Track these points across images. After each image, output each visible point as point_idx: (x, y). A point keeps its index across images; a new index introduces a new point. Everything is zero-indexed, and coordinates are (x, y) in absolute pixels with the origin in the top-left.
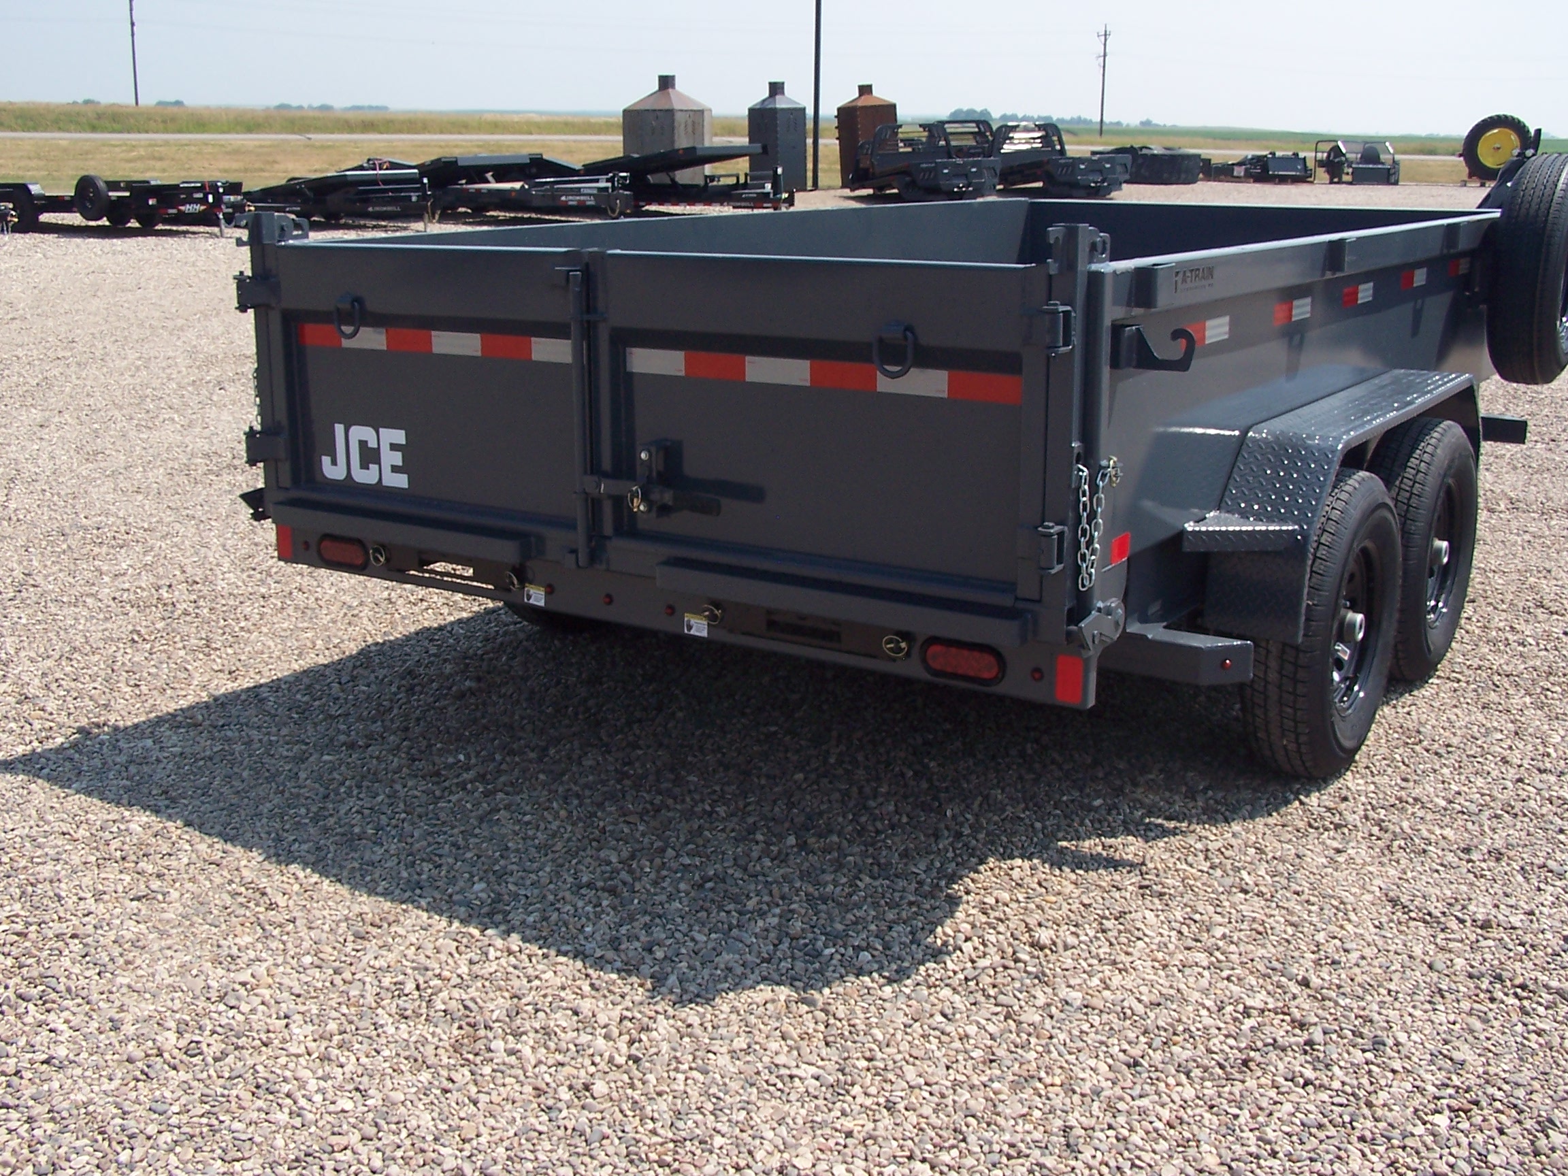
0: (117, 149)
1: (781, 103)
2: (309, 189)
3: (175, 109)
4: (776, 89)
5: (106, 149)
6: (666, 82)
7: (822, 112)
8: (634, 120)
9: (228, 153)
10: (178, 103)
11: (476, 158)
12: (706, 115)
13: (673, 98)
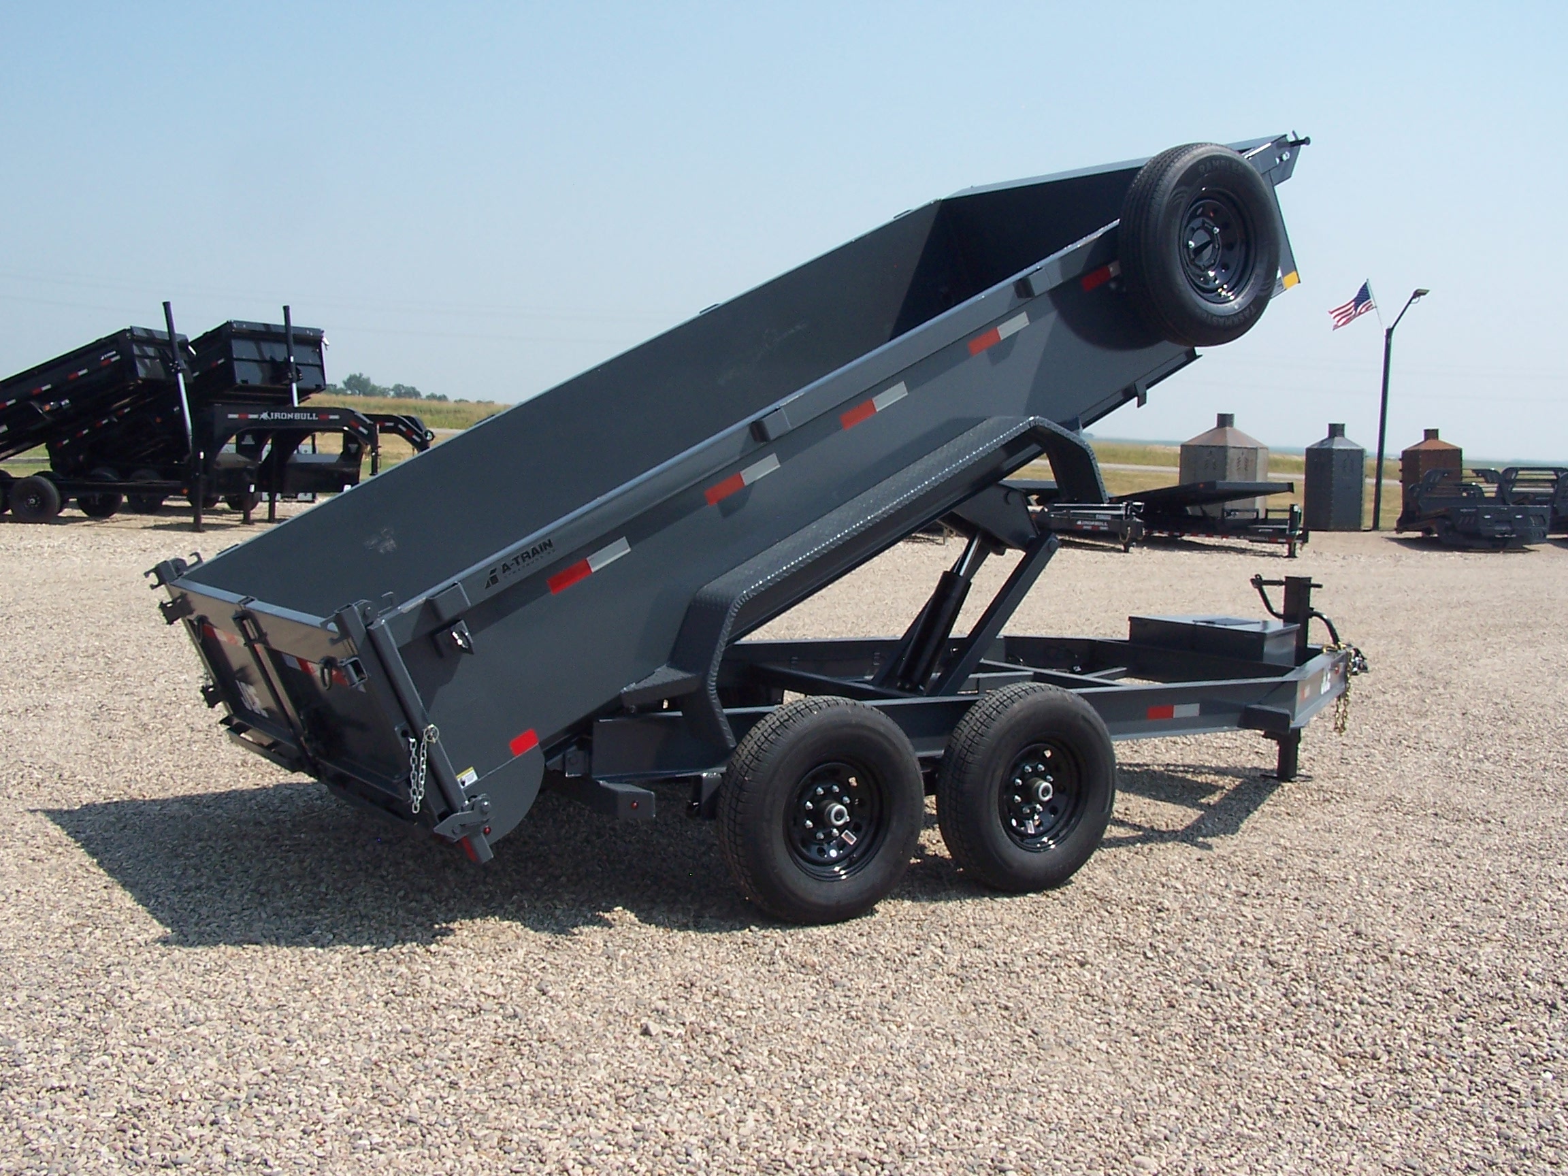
1: (1338, 445)
4: (1336, 430)
6: (1225, 420)
7: (1387, 453)
8: (1191, 454)
12: (1260, 453)
13: (1229, 435)
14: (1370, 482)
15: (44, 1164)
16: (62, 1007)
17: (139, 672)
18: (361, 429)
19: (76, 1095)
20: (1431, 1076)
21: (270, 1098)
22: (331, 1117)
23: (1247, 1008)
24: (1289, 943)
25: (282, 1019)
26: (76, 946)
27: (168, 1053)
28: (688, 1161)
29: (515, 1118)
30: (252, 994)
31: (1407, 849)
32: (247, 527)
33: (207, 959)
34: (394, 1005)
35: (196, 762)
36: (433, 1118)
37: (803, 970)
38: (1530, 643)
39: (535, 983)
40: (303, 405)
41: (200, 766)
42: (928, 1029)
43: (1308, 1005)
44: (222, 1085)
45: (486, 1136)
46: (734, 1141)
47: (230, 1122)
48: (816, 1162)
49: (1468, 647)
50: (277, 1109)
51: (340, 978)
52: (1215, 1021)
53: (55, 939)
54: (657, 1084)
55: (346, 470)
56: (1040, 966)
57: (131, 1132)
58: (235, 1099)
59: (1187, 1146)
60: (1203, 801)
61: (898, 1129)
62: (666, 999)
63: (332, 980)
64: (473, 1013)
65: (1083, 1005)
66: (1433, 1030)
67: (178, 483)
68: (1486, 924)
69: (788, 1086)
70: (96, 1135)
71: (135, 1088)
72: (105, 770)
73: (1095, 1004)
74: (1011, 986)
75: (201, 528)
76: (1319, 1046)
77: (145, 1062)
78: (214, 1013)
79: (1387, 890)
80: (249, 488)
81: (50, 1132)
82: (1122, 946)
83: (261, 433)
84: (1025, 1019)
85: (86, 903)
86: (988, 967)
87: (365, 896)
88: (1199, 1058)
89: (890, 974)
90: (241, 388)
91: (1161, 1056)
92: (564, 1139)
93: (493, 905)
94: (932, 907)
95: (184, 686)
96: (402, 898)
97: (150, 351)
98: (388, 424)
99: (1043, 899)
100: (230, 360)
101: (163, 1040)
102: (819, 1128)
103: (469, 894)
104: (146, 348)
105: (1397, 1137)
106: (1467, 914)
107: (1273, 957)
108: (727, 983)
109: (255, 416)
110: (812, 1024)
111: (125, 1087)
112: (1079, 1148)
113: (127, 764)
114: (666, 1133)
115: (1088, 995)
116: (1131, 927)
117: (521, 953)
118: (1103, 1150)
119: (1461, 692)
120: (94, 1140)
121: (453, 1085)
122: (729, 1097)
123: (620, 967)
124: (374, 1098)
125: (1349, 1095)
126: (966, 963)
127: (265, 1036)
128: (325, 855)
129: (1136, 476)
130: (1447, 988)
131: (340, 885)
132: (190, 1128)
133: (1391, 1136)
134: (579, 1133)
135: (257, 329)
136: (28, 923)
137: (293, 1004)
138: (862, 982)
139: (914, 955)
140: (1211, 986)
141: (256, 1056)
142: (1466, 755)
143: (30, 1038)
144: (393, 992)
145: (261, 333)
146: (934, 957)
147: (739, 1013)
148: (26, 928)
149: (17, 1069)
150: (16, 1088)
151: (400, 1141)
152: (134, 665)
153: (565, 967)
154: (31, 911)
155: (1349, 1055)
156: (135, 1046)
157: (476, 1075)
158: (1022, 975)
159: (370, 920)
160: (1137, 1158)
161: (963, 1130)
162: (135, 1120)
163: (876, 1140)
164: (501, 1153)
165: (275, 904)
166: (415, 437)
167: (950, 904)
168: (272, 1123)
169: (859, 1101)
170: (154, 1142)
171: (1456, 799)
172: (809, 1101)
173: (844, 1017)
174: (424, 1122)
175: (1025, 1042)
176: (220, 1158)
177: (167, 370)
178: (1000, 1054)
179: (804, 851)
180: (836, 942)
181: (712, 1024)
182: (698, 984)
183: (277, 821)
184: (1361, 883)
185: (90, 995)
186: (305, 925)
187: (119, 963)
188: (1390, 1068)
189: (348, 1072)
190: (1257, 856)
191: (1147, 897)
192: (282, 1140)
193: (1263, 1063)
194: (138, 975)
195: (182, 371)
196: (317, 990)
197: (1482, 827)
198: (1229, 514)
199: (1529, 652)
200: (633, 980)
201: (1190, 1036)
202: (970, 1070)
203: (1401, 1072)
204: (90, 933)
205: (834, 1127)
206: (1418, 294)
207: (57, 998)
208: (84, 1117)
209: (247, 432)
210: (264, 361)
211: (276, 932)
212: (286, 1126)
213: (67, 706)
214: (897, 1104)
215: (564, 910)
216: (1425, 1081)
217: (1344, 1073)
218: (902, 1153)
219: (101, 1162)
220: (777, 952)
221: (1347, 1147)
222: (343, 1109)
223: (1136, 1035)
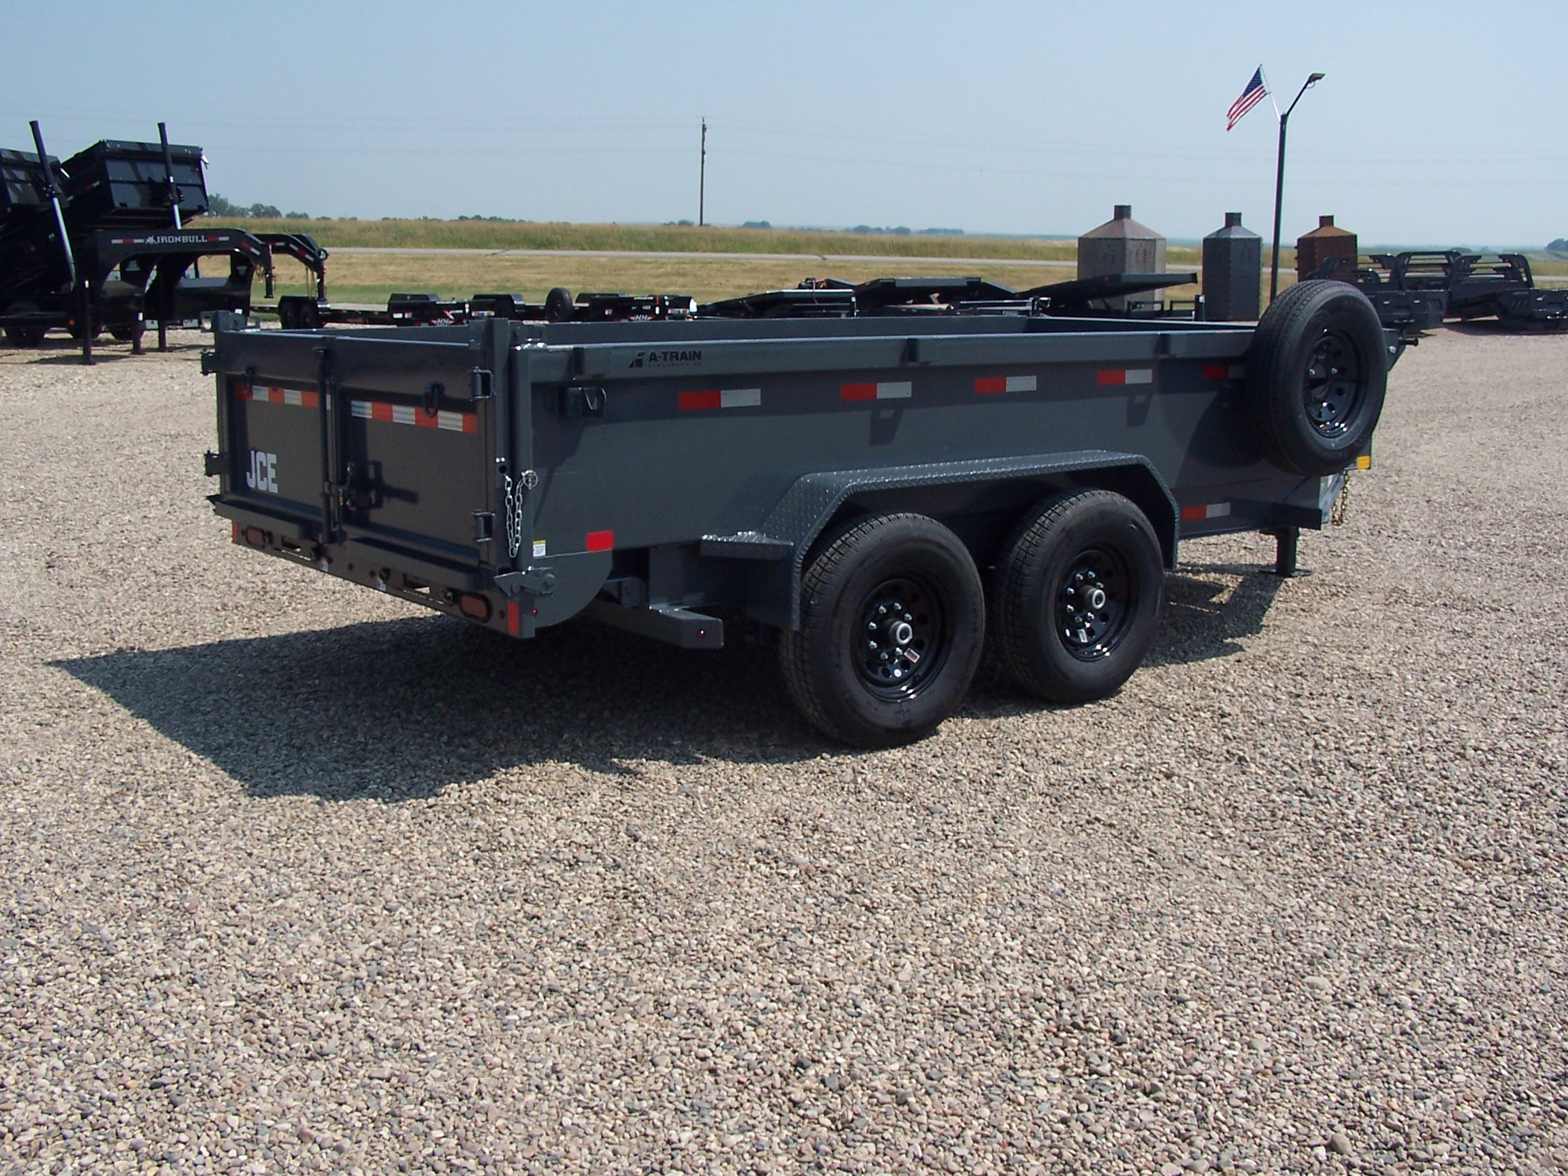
0: (649, 266)
1: (1235, 234)
2: (751, 304)
3: (761, 231)
4: (1233, 219)
5: (638, 266)
6: (1122, 212)
7: (1283, 241)
8: (1089, 247)
9: (744, 271)
10: (764, 225)
11: (922, 280)
12: (1159, 244)
13: (1127, 228)
14: (1266, 271)
15: (180, 1062)
16: (133, 887)
17: (78, 516)
18: (253, 250)
19: (184, 983)
20: (1558, 875)
21: (395, 975)
22: (466, 992)
23: (1351, 813)
24: (1362, 744)
25: (372, 885)
26: (122, 817)
27: (265, 931)
28: (860, 1014)
29: (660, 979)
30: (330, 859)
31: (1432, 641)
32: (138, 358)
33: (267, 823)
34: (485, 862)
35: (173, 609)
36: (575, 985)
37: (892, 798)
38: (1461, 427)
39: (622, 828)
40: (189, 226)
41: (178, 612)
42: (1044, 854)
43: (1408, 808)
44: (336, 963)
45: (638, 1001)
46: (898, 988)
47: (361, 1004)
48: (992, 1006)
49: (1403, 433)
50: (406, 987)
51: (417, 836)
52: (1327, 829)
53: (97, 812)
54: (794, 930)
55: (237, 293)
56: (1129, 781)
57: (260, 1022)
58: (356, 979)
59: (1350, 963)
60: (1214, 599)
61: (1058, 963)
62: (764, 837)
63: (408, 838)
64: (570, 865)
65: (1187, 820)
66: (1541, 827)
67: (63, 314)
68: (1542, 715)
69: (928, 924)
70: (224, 1027)
71: (246, 973)
72: (80, 622)
73: (1200, 818)
74: (1107, 803)
75: (92, 360)
76: (1438, 850)
77: (245, 943)
78: (297, 883)
79: (1432, 685)
80: (137, 316)
81: (173, 1026)
82: (1201, 755)
83: (146, 259)
84: (1136, 837)
85: (118, 770)
86: (1077, 784)
87: (407, 743)
88: (1326, 870)
89: (982, 797)
90: (119, 212)
91: (1288, 869)
92: (722, 999)
93: (546, 746)
94: (994, 722)
95: (130, 527)
96: (447, 744)
97: (21, 175)
98: (278, 244)
99: (1102, 709)
100: (106, 183)
101: (255, 916)
102: (980, 968)
103: (515, 734)
104: (15, 172)
105: (1552, 941)
106: (1519, 706)
107: (1354, 760)
108: (822, 816)
109: (141, 241)
110: (925, 856)
111: (234, 972)
112: (1247, 972)
113: (100, 614)
114: (826, 984)
115: (1188, 808)
116: (1201, 733)
117: (596, 796)
118: (1270, 973)
119: (1415, 479)
120: (225, 1034)
121: (581, 946)
122: (873, 939)
123: (705, 806)
124: (503, 967)
125: (1487, 900)
126: (1053, 781)
127: (362, 906)
128: (349, 702)
129: (1024, 271)
130: (1533, 783)
131: (377, 733)
132: (321, 1013)
133: (1545, 940)
134: (734, 990)
135: (133, 148)
136: (61, 794)
137: (378, 868)
138: (957, 807)
139: (998, 775)
140: (1305, 792)
141: (359, 928)
142: (1447, 543)
143: (112, 923)
144: (478, 848)
145: (136, 152)
146: (1017, 775)
147: (847, 848)
148: (62, 800)
149: (112, 959)
150: (117, 979)
151: (550, 1014)
152: (70, 508)
153: (646, 808)
154: (60, 782)
155: (1471, 857)
156: (228, 925)
157: (601, 934)
158: (1114, 791)
159: (425, 770)
160: (1309, 979)
161: (1123, 960)
162: (258, 1008)
163: (1041, 977)
164: (662, 1018)
165: (318, 758)
166: (307, 256)
167: (1011, 719)
168: (405, 1003)
169: (1007, 935)
170: (289, 1032)
171: (1458, 589)
172: (956, 939)
173: (954, 846)
174: (566, 990)
175: (1147, 861)
176: (366, 1046)
177: (41, 194)
178: (1127, 876)
179: (869, 672)
180: (913, 766)
181: (825, 862)
182: (792, 819)
183: (283, 668)
184: (1405, 679)
185: (157, 871)
186: (358, 780)
187: (175, 834)
188: (1514, 869)
189: (465, 940)
190: (1291, 654)
191: (1203, 703)
192: (426, 1021)
193: (1389, 871)
194: (201, 846)
195: (57, 195)
196: (396, 851)
197: (1493, 616)
198: (1135, 307)
199: (1463, 437)
200: (722, 819)
201: (1308, 846)
202: (1103, 895)
203: (1528, 872)
204: (133, 802)
205: (994, 965)
206: (1313, 78)
207: (123, 876)
208: (202, 1008)
209: (133, 258)
210: (143, 183)
211: (330, 789)
212: (424, 1004)
213: (14, 555)
214: (1046, 936)
215: (621, 748)
216: (1554, 880)
217: (1473, 877)
218: (1072, 989)
219: (241, 1057)
220: (860, 780)
221: (1507, 954)
222: (475, 982)
223: (1254, 848)
